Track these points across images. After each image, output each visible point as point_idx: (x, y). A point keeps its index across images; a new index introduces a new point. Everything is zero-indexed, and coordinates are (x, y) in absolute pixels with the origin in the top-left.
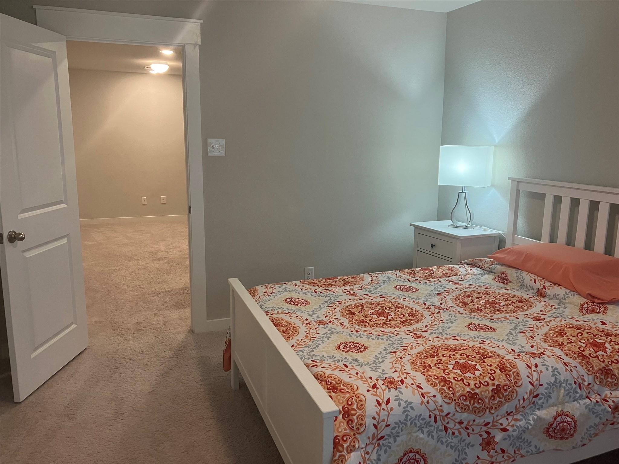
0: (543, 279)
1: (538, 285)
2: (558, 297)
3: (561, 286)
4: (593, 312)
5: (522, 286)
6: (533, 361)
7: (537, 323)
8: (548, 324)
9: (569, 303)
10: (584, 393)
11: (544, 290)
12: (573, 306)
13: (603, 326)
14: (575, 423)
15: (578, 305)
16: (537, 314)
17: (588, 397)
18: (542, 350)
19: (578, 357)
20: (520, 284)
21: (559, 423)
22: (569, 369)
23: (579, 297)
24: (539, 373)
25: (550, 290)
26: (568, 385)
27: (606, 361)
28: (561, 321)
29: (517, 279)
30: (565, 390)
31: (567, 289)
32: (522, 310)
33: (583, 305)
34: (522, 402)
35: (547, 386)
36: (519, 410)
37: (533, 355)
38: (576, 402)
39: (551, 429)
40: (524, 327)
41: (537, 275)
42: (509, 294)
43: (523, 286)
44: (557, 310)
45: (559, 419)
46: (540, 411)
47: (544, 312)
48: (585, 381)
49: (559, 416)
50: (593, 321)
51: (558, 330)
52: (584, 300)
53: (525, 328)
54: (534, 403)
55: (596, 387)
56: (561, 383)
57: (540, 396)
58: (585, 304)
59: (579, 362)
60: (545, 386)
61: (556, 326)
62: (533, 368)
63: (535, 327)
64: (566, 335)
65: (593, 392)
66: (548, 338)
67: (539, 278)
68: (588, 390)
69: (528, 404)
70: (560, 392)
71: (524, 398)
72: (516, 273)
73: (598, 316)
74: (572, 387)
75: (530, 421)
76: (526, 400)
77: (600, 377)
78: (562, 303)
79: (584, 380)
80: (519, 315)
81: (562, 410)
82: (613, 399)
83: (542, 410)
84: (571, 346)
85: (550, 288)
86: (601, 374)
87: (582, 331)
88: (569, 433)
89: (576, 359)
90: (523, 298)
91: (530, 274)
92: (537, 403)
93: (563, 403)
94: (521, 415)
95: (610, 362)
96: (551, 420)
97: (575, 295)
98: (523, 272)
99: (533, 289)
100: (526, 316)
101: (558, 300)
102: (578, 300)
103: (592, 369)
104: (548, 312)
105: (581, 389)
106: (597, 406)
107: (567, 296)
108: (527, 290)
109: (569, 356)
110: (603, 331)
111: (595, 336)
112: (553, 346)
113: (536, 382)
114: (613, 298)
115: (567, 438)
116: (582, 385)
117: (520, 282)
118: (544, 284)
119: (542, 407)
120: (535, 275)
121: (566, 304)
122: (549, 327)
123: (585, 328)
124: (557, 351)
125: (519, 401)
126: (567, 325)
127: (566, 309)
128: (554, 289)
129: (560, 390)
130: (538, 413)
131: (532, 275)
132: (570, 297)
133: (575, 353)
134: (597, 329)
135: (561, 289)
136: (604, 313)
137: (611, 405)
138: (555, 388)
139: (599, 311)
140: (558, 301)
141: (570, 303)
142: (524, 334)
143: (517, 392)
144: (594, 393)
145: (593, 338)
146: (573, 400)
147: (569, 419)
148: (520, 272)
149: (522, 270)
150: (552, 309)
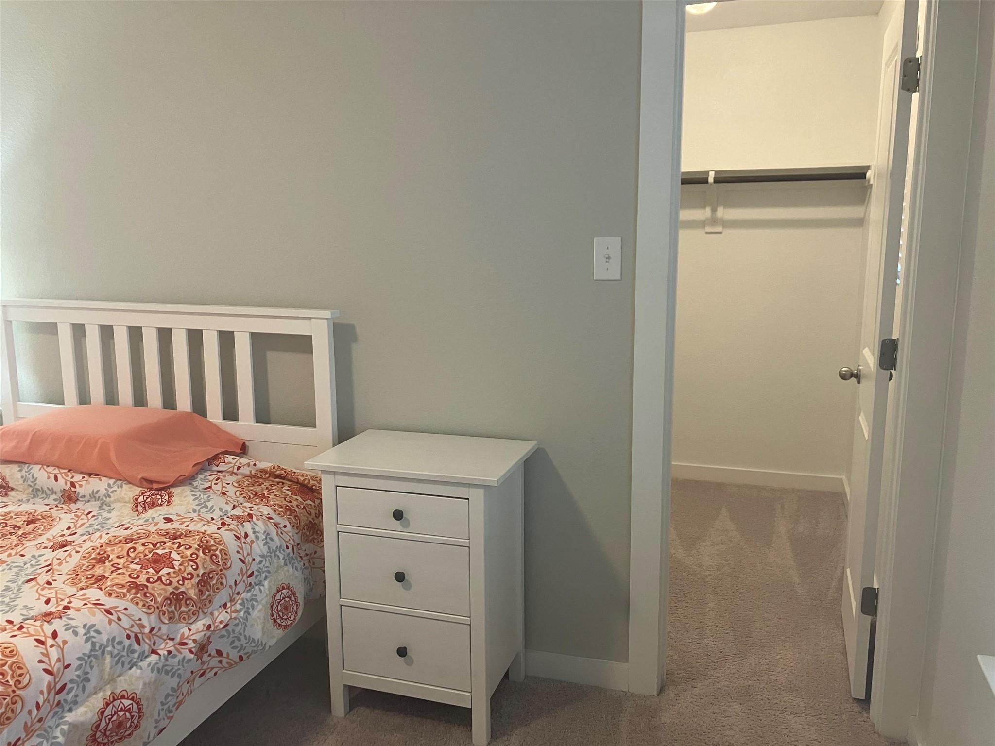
0: (69, 471)
1: (62, 484)
2: (97, 496)
3: (99, 475)
4: (153, 505)
5: (34, 493)
6: (49, 629)
7: (60, 553)
8: (78, 549)
9: (115, 501)
10: (147, 648)
11: (73, 489)
12: (123, 504)
13: (169, 525)
14: (138, 704)
15: (130, 500)
16: (60, 536)
17: (154, 652)
18: (65, 603)
19: (129, 591)
20: (31, 489)
21: (110, 717)
22: (114, 617)
23: (130, 488)
24: (61, 648)
25: (83, 487)
26: (116, 646)
27: (174, 581)
28: (100, 537)
29: (24, 481)
30: (112, 656)
31: (111, 478)
32: (34, 536)
33: (136, 499)
34: (35, 712)
35: (79, 663)
36: (33, 730)
37: (48, 618)
38: (134, 668)
39: (98, 734)
40: (35, 569)
41: (58, 467)
42: (10, 513)
43: (36, 492)
44: (97, 518)
45: (108, 712)
46: (74, 712)
47: (73, 530)
48: (144, 627)
49: (108, 705)
50: (153, 520)
51: (95, 555)
52: (138, 490)
53: (37, 569)
54: (59, 702)
55: (164, 629)
56: (103, 648)
57: (69, 686)
58: (140, 496)
59: (132, 600)
60: (75, 664)
61: (93, 549)
62: (50, 642)
63: (56, 562)
64: (110, 559)
65: (161, 638)
66: (77, 575)
67: (62, 471)
68: (152, 639)
69: (49, 709)
70: (104, 664)
71: (38, 704)
72: (21, 471)
73: (160, 510)
74: (124, 647)
75: (57, 737)
76: (42, 706)
77: (168, 611)
78: (106, 504)
79: (142, 626)
80: (26, 547)
81: (112, 693)
82: (193, 637)
83: (77, 708)
84: (118, 576)
85: (83, 483)
86: (170, 604)
87: (134, 544)
88: (131, 726)
89: (125, 596)
90: (36, 514)
91: (45, 467)
92: (65, 701)
93: (112, 680)
94: (38, 736)
95: (180, 580)
96: (96, 718)
97: (124, 486)
98: (31, 466)
99: (54, 492)
100: (39, 546)
101: (98, 500)
102: (129, 492)
103: (154, 603)
104: (79, 527)
105: (139, 644)
106: (169, 659)
107: (111, 490)
108: (45, 496)
109: (114, 595)
110: (168, 533)
111: (154, 546)
112: (87, 587)
113: (58, 664)
114: (179, 475)
115: (129, 735)
116: (140, 636)
117: (31, 486)
118: (72, 480)
119: (75, 703)
120: (53, 468)
121: (111, 505)
122: (80, 554)
123: (139, 537)
124: (94, 594)
125: (30, 712)
126: (110, 540)
127: (110, 513)
128: (89, 484)
129: (105, 659)
130: (70, 717)
131: (50, 469)
132: (116, 491)
133: (123, 586)
134: (159, 533)
135: (100, 480)
136: (169, 502)
137: (192, 648)
138: (94, 660)
139: (162, 501)
140: (98, 502)
141: (117, 501)
142: (33, 583)
143: (22, 699)
144: (162, 641)
145: (153, 550)
146: (129, 666)
147: (127, 702)
148: (26, 468)
149: (30, 464)
150: (89, 520)
